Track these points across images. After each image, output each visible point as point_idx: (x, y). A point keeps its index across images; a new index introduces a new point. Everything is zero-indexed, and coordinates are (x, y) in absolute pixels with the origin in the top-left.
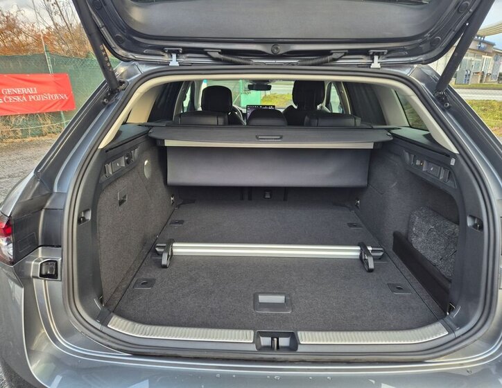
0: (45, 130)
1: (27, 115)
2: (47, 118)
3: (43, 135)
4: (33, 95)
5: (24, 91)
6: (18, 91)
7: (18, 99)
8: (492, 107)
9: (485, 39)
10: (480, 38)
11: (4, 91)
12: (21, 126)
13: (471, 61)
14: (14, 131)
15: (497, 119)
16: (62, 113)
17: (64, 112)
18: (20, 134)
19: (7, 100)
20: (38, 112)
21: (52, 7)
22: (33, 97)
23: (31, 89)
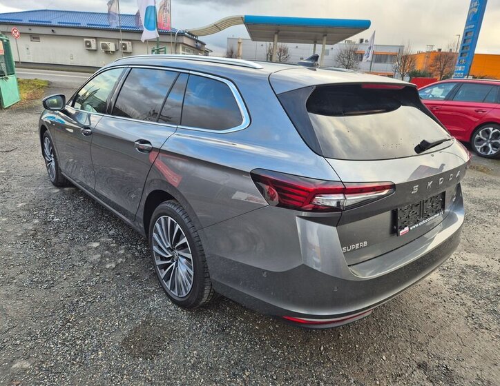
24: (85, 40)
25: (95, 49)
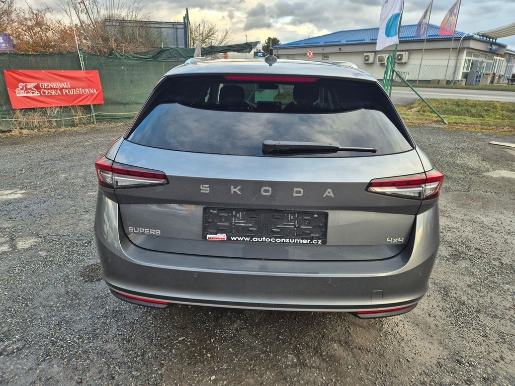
0: (77, 120)
1: (61, 107)
2: (78, 110)
3: (75, 126)
4: (66, 89)
5: (59, 85)
6: (54, 85)
7: (54, 92)
8: (495, 107)
9: (497, 41)
10: (491, 40)
11: (42, 85)
12: (55, 117)
13: (482, 62)
14: (49, 122)
15: (499, 119)
16: (92, 106)
17: (94, 105)
18: (55, 124)
19: (44, 93)
20: (71, 105)
21: (79, 6)
22: (67, 91)
23: (65, 83)
24: (365, 54)
25: (372, 62)
